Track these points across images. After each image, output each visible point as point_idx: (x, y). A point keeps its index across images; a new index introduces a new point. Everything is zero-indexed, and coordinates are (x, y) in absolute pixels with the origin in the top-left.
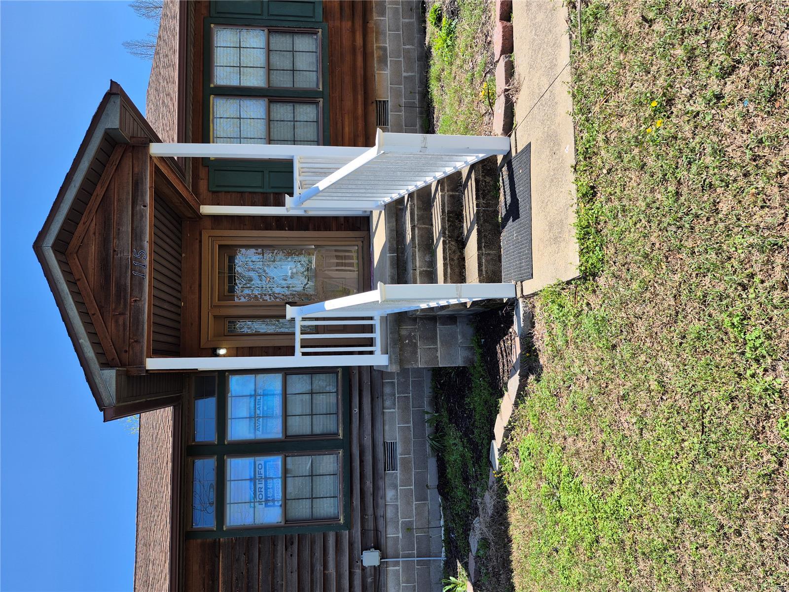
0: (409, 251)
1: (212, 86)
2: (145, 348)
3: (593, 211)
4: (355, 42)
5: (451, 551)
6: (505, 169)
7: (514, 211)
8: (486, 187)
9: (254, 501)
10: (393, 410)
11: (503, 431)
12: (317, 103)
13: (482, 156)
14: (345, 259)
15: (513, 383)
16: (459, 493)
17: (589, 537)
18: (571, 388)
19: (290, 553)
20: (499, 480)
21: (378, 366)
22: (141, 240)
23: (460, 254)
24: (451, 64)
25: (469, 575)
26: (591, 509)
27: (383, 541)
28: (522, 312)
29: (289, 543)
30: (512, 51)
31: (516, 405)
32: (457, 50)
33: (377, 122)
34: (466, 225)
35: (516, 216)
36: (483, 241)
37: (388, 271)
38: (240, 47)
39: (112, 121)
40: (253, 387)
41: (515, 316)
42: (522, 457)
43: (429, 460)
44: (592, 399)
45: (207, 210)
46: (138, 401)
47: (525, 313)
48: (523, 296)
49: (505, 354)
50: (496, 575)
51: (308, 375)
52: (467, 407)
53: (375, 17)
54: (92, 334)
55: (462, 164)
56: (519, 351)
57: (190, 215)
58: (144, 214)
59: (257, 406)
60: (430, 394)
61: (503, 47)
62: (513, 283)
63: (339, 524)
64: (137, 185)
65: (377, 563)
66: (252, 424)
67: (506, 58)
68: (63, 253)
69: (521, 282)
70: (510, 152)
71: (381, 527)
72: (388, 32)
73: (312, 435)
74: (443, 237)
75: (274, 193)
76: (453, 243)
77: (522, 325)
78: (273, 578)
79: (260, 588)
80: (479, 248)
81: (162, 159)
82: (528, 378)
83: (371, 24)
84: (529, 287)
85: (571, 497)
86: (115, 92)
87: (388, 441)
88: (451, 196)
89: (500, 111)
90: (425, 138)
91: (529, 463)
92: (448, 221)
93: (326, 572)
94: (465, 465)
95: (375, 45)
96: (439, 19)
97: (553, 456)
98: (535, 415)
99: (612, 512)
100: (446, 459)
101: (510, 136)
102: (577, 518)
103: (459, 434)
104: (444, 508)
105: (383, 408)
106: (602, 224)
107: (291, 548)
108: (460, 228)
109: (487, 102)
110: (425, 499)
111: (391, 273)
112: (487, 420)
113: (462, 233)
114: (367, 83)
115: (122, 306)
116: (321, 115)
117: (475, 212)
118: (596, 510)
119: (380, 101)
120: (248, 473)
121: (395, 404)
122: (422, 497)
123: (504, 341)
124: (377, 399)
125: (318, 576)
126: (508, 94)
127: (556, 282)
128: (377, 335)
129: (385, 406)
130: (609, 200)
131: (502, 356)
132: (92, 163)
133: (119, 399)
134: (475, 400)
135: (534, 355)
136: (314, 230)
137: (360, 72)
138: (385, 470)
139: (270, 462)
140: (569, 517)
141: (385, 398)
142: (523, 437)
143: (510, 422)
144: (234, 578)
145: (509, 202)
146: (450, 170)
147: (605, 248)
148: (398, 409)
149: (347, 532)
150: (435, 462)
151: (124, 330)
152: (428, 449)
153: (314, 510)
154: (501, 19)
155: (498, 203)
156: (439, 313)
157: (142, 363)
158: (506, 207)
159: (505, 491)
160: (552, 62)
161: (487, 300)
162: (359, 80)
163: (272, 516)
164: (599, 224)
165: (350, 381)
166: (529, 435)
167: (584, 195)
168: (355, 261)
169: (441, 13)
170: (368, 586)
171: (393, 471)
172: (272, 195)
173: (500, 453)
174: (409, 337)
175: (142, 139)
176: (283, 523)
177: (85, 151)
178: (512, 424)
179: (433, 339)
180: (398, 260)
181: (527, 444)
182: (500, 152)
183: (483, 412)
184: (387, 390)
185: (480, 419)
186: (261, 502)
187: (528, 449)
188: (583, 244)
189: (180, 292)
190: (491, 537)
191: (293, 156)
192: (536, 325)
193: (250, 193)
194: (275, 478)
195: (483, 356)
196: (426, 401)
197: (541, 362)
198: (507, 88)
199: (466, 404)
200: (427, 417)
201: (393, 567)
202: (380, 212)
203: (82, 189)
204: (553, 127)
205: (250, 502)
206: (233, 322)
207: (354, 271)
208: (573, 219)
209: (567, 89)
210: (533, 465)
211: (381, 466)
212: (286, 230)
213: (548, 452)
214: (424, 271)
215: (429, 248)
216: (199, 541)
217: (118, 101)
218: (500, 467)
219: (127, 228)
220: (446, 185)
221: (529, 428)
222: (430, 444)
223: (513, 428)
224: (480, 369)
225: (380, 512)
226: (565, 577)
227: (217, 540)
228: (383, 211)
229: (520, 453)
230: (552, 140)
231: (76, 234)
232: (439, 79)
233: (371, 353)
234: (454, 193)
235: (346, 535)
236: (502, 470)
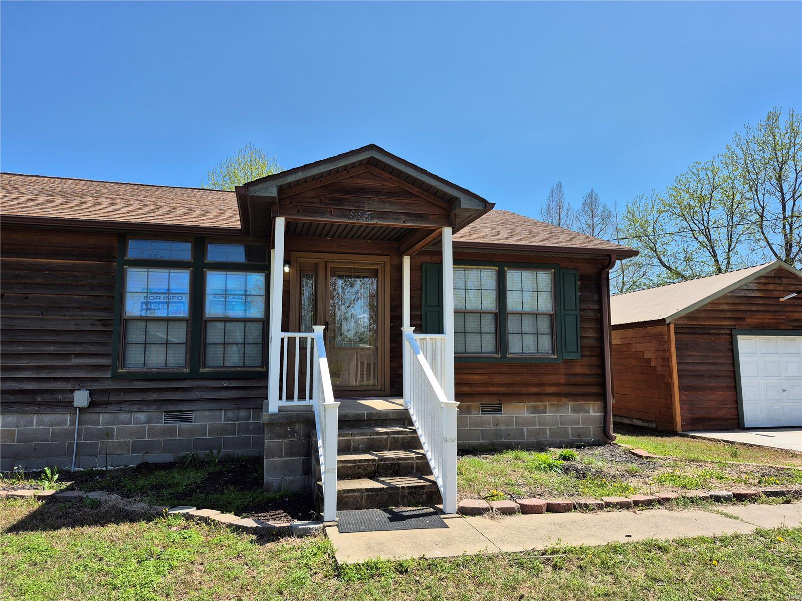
0: (368, 430)
1: (506, 269)
2: (293, 217)
3: (388, 571)
4: (548, 386)
5: (82, 476)
6: (432, 510)
7: (396, 518)
8: (418, 495)
9: (148, 292)
10: (223, 419)
11: (205, 516)
12: (497, 353)
13: (442, 490)
14: (367, 374)
15: (249, 522)
16: (141, 482)
17: (118, 582)
18: (246, 566)
19: (95, 323)
20: (160, 515)
21: (268, 404)
22: (378, 218)
23: (364, 474)
24: (526, 468)
25: (61, 491)
26: (144, 582)
27: (97, 410)
28: (311, 526)
29: (104, 322)
30: (523, 513)
31: (230, 526)
32: (536, 472)
33: (484, 404)
34: (388, 479)
35: (391, 520)
36: (374, 493)
37: (352, 412)
38: (537, 291)
39: (466, 203)
40: (253, 293)
41: (308, 522)
42: (182, 532)
43: (172, 454)
44: (237, 580)
45: (407, 261)
46: (249, 208)
47: (310, 529)
48: (324, 527)
49: (274, 517)
50: (66, 515)
51: (261, 340)
52: (224, 487)
53: (570, 404)
54: (305, 180)
55: (437, 476)
56: (277, 526)
57: (401, 248)
58: (398, 221)
59: (236, 296)
60: (236, 455)
61: (526, 505)
62: (337, 519)
63: (118, 368)
64: (420, 217)
65: (75, 404)
66: (219, 292)
67: (518, 508)
68: (368, 163)
69: (337, 525)
70: (445, 513)
71: (110, 408)
72: (559, 415)
73: (205, 345)
74: (378, 459)
75: (421, 315)
76: (373, 468)
77: (300, 527)
78: (73, 308)
79: (64, 296)
80: (367, 490)
81: (441, 234)
82: (253, 534)
83: (564, 400)
84: (332, 532)
85: (151, 568)
86: (487, 206)
87: (193, 415)
88: (412, 466)
89: (477, 504)
90: (453, 441)
91: (177, 538)
92: (392, 463)
93: (73, 356)
94: (169, 486)
95: (547, 403)
96: (565, 458)
97: (185, 554)
98: (221, 541)
99: (143, 596)
100: (173, 470)
101: (457, 513)
102: (132, 573)
103: (199, 481)
104: (123, 470)
105: (225, 409)
106: (378, 579)
107: (100, 325)
108: (385, 474)
109: (488, 495)
110: (134, 451)
111: (350, 414)
112: (213, 505)
113: (382, 476)
114: (516, 395)
115: (327, 201)
116: (486, 355)
117: (397, 486)
118: (143, 586)
119: (501, 407)
120: (174, 287)
121: (228, 421)
122: (136, 448)
123: (287, 515)
124: (235, 403)
125: (69, 349)
126: (489, 510)
127: (335, 549)
128: (296, 402)
129: (227, 411)
130: (396, 583)
131: (273, 515)
132: (435, 188)
133: (252, 197)
134: (231, 494)
135: (273, 538)
136: (391, 348)
137: (525, 390)
138: (165, 412)
139: (184, 307)
140: (133, 568)
141: (235, 411)
142: (201, 533)
143: (213, 521)
144: (77, 274)
145: (405, 514)
146: (432, 464)
147: (360, 582)
148: (225, 424)
149: (109, 376)
150: (169, 461)
151: (309, 203)
152: (183, 453)
153: (134, 345)
154: (548, 504)
155: (405, 506)
156: (313, 458)
157: (281, 215)
158: (400, 512)
159: (149, 520)
160: (506, 540)
161: (323, 498)
162: (517, 389)
163: (133, 307)
164: (378, 577)
165: (254, 379)
166: (202, 537)
167: (401, 565)
168: (365, 383)
169: (571, 460)
170: (55, 396)
171: (163, 420)
172: (420, 313)
173: (184, 514)
174: (293, 431)
175: (454, 222)
176: (124, 317)
177: (443, 183)
178: (212, 523)
179: (290, 453)
180: (361, 420)
181: (194, 535)
182: (445, 507)
183: (220, 501)
184: (243, 413)
185: (214, 498)
186: (147, 298)
187: (190, 537)
188: (363, 565)
189: (339, 237)
190: (103, 509)
191: (445, 334)
192: (300, 539)
193: (421, 296)
194: (168, 311)
195: (273, 500)
196: (230, 451)
197: (267, 545)
198: (494, 510)
199: (228, 487)
200: (215, 451)
201: (70, 420)
202: (402, 405)
203: (416, 180)
204: (457, 543)
205: (147, 289)
206: (312, 277)
207: (356, 382)
208: (383, 558)
209: (482, 549)
210: (176, 540)
211: (171, 408)
212: (390, 323)
213: (189, 552)
214: (351, 443)
215: (370, 447)
216: (116, 245)
217: (481, 208)
218: (172, 515)
219: (387, 208)
220: (422, 461)
221: (208, 537)
222: (188, 455)
223: (208, 524)
224: (260, 498)
225: (125, 407)
226: (77, 567)
227: (115, 260)
228: (402, 408)
229: (186, 531)
230: (449, 542)
231: (383, 172)
232: (517, 458)
233: (280, 398)
234: (415, 468)
235: (106, 375)
236: (169, 517)
